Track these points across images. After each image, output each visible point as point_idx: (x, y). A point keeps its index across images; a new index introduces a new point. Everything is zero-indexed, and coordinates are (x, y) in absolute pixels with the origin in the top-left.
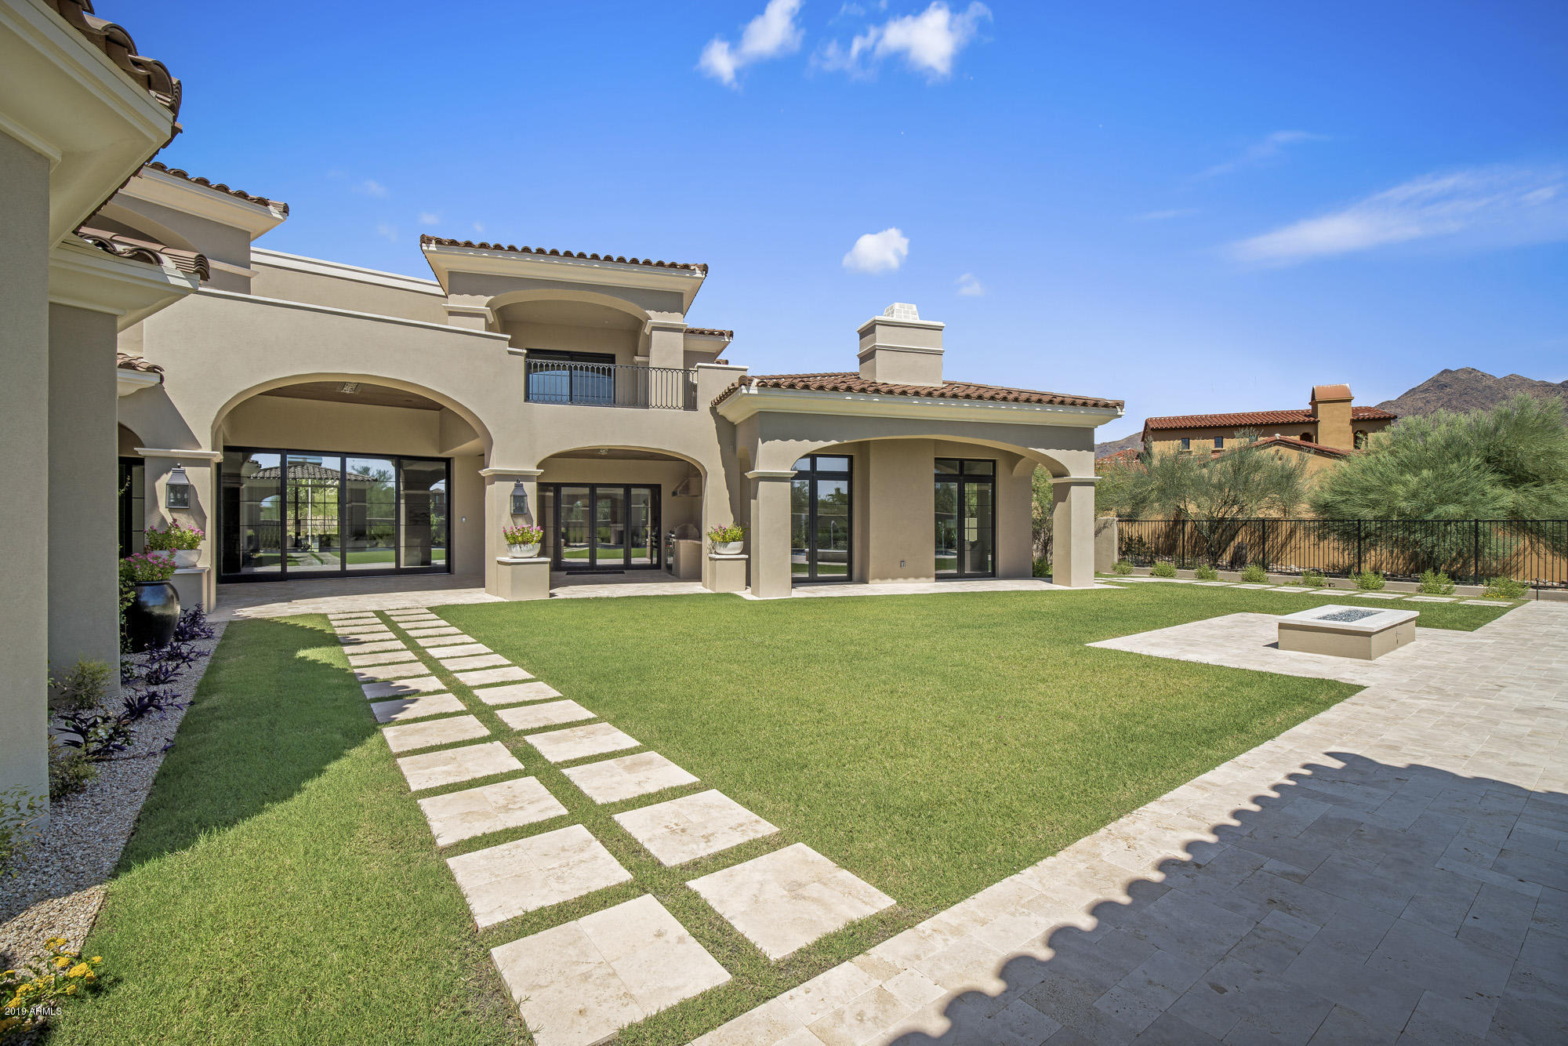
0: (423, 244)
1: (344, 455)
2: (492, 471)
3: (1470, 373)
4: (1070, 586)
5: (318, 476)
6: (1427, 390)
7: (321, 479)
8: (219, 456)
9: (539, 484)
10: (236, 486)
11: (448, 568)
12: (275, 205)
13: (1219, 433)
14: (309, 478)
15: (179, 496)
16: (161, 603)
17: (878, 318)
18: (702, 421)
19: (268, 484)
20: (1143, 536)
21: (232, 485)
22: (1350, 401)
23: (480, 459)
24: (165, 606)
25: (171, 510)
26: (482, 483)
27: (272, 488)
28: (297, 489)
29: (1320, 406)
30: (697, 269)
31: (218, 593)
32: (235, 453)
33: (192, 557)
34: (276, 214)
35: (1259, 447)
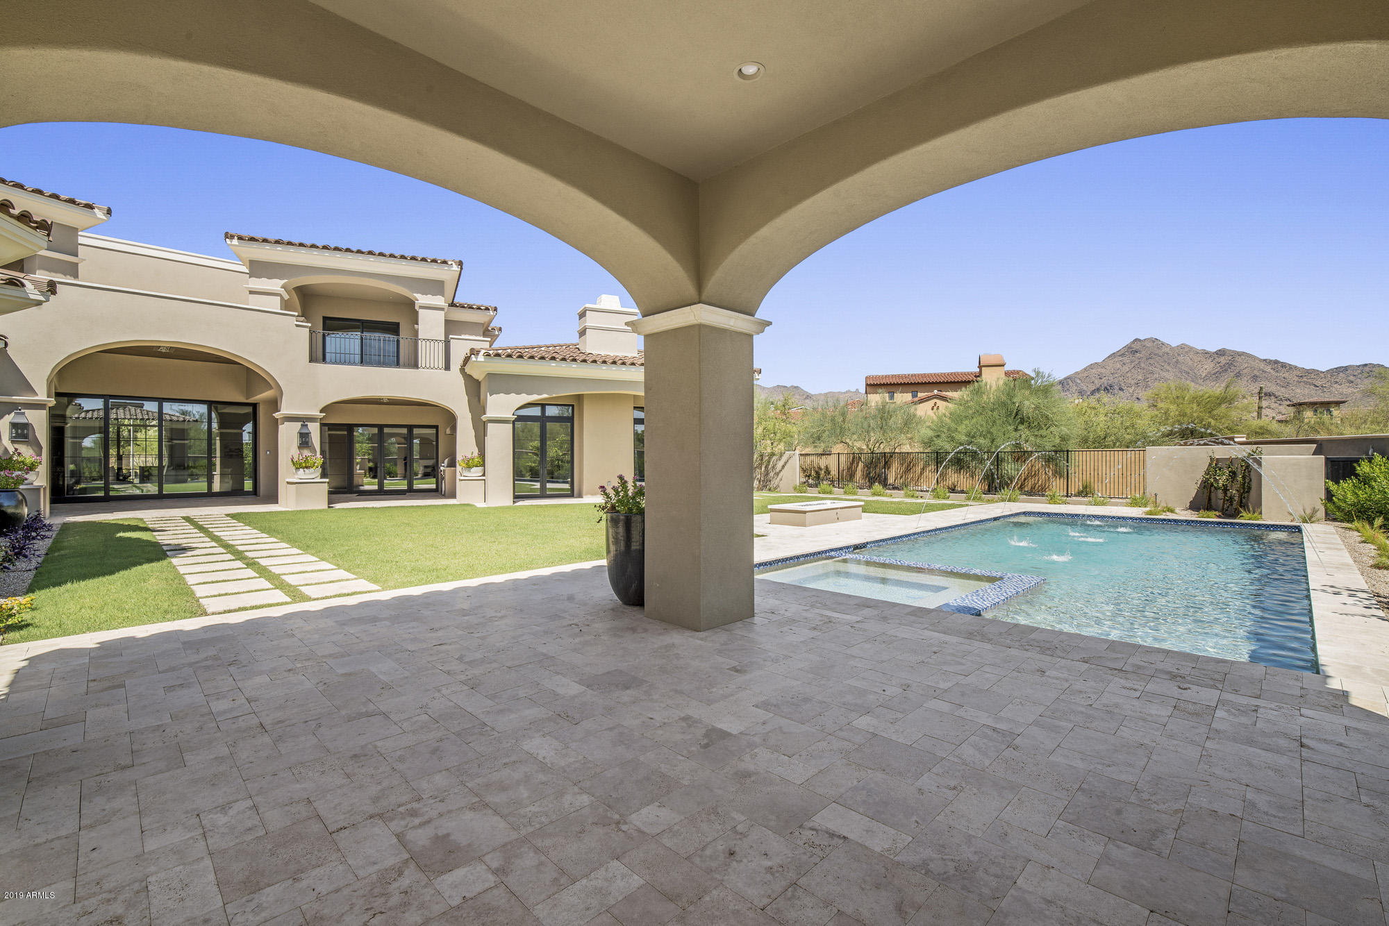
0: (227, 240)
1: (161, 401)
2: (283, 414)
3: (1154, 342)
5: (140, 416)
6: (1123, 354)
7: (142, 419)
8: (52, 402)
9: (322, 425)
10: (62, 425)
11: (255, 492)
12: (99, 209)
13: (915, 388)
14: (131, 419)
15: (19, 431)
16: (14, 505)
17: (588, 305)
18: (455, 379)
19: (91, 424)
20: (829, 466)
21: (58, 424)
22: (1004, 366)
23: (274, 404)
24: (16, 507)
25: (13, 442)
26: (275, 423)
27: (95, 427)
28: (119, 428)
29: (983, 368)
30: (454, 264)
31: (51, 509)
32: (65, 397)
33: (31, 477)
34: (100, 214)
35: (922, 401)
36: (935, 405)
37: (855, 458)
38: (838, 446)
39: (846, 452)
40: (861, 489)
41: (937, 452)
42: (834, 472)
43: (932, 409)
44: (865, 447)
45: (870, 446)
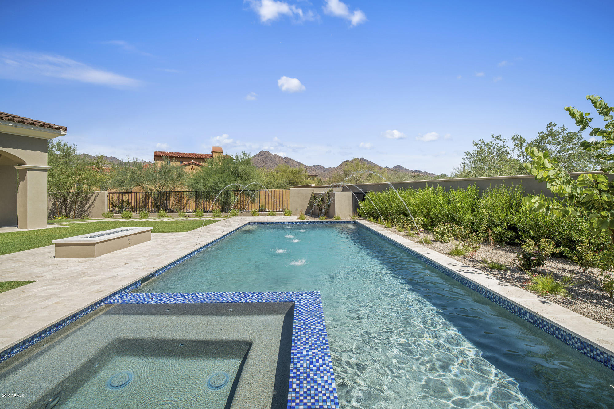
3: (267, 152)
4: (26, 229)
6: (258, 156)
13: (181, 160)
20: (129, 200)
22: (222, 153)
29: (214, 153)
35: (185, 165)
36: (193, 168)
37: (147, 195)
38: (136, 188)
39: (141, 191)
40: (151, 213)
41: (197, 191)
42: (133, 203)
43: (191, 170)
44: (154, 189)
45: (157, 188)
